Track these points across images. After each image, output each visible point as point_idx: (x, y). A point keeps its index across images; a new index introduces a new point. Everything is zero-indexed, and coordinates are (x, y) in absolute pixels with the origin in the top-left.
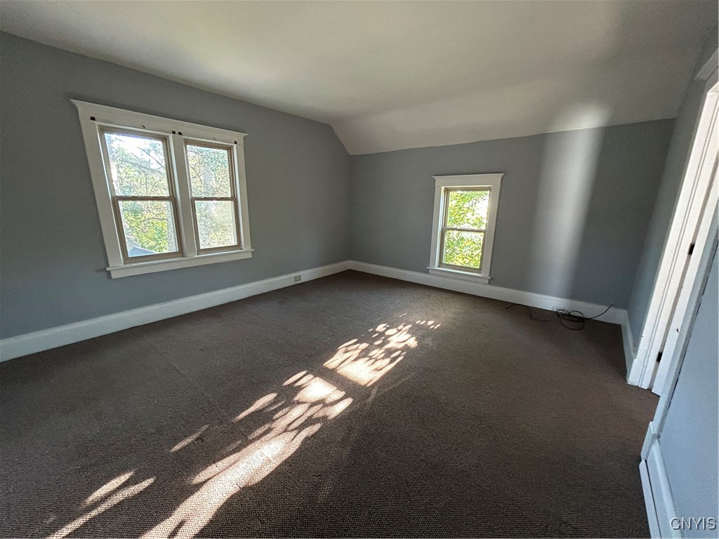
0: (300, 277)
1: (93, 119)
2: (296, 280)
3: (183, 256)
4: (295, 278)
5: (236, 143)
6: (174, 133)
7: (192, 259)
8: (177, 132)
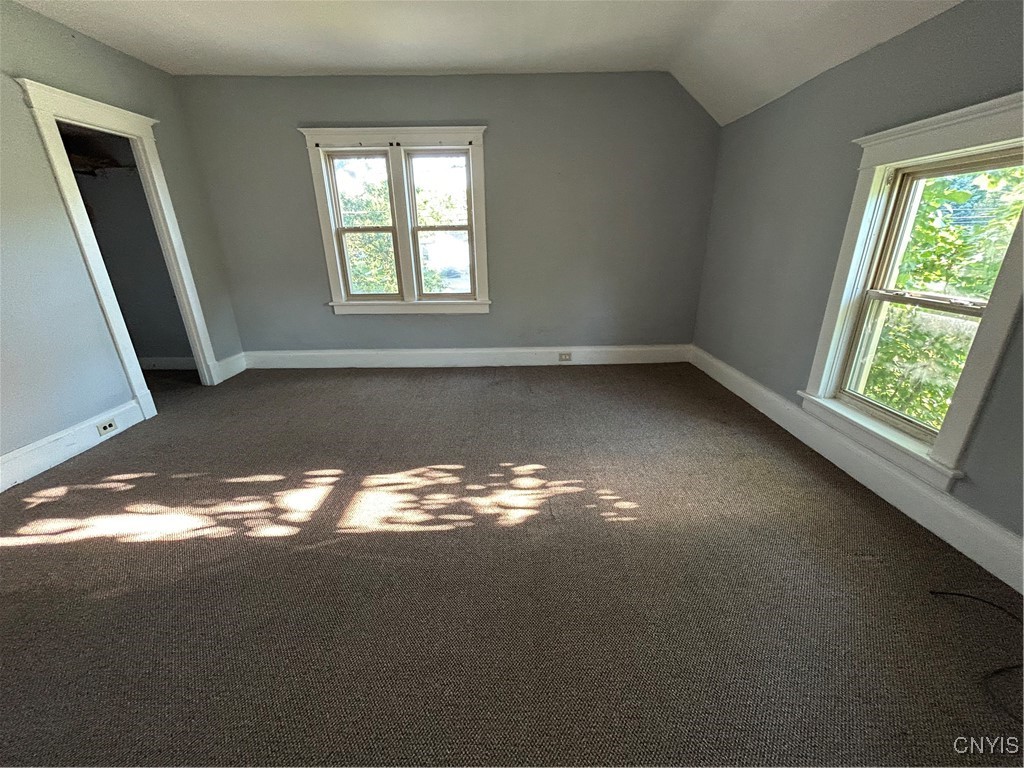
0: (569, 355)
1: (317, 145)
2: (561, 359)
3: (403, 300)
4: (561, 355)
5: (470, 143)
6: (391, 144)
7: (413, 304)
8: (395, 144)
